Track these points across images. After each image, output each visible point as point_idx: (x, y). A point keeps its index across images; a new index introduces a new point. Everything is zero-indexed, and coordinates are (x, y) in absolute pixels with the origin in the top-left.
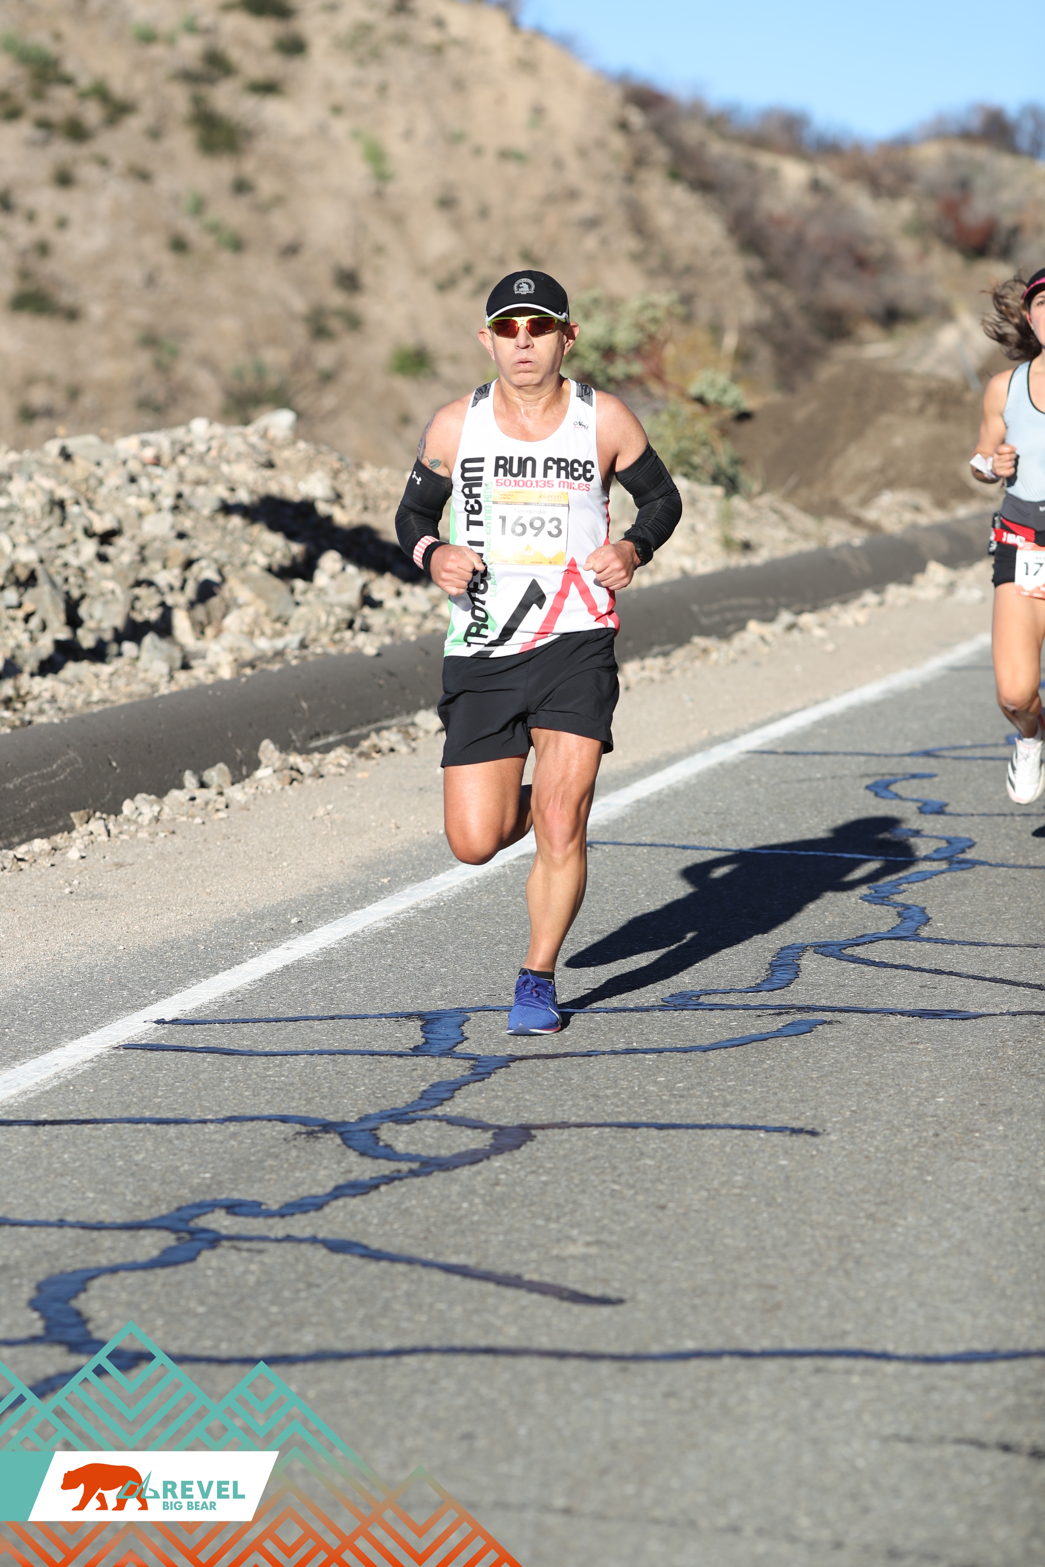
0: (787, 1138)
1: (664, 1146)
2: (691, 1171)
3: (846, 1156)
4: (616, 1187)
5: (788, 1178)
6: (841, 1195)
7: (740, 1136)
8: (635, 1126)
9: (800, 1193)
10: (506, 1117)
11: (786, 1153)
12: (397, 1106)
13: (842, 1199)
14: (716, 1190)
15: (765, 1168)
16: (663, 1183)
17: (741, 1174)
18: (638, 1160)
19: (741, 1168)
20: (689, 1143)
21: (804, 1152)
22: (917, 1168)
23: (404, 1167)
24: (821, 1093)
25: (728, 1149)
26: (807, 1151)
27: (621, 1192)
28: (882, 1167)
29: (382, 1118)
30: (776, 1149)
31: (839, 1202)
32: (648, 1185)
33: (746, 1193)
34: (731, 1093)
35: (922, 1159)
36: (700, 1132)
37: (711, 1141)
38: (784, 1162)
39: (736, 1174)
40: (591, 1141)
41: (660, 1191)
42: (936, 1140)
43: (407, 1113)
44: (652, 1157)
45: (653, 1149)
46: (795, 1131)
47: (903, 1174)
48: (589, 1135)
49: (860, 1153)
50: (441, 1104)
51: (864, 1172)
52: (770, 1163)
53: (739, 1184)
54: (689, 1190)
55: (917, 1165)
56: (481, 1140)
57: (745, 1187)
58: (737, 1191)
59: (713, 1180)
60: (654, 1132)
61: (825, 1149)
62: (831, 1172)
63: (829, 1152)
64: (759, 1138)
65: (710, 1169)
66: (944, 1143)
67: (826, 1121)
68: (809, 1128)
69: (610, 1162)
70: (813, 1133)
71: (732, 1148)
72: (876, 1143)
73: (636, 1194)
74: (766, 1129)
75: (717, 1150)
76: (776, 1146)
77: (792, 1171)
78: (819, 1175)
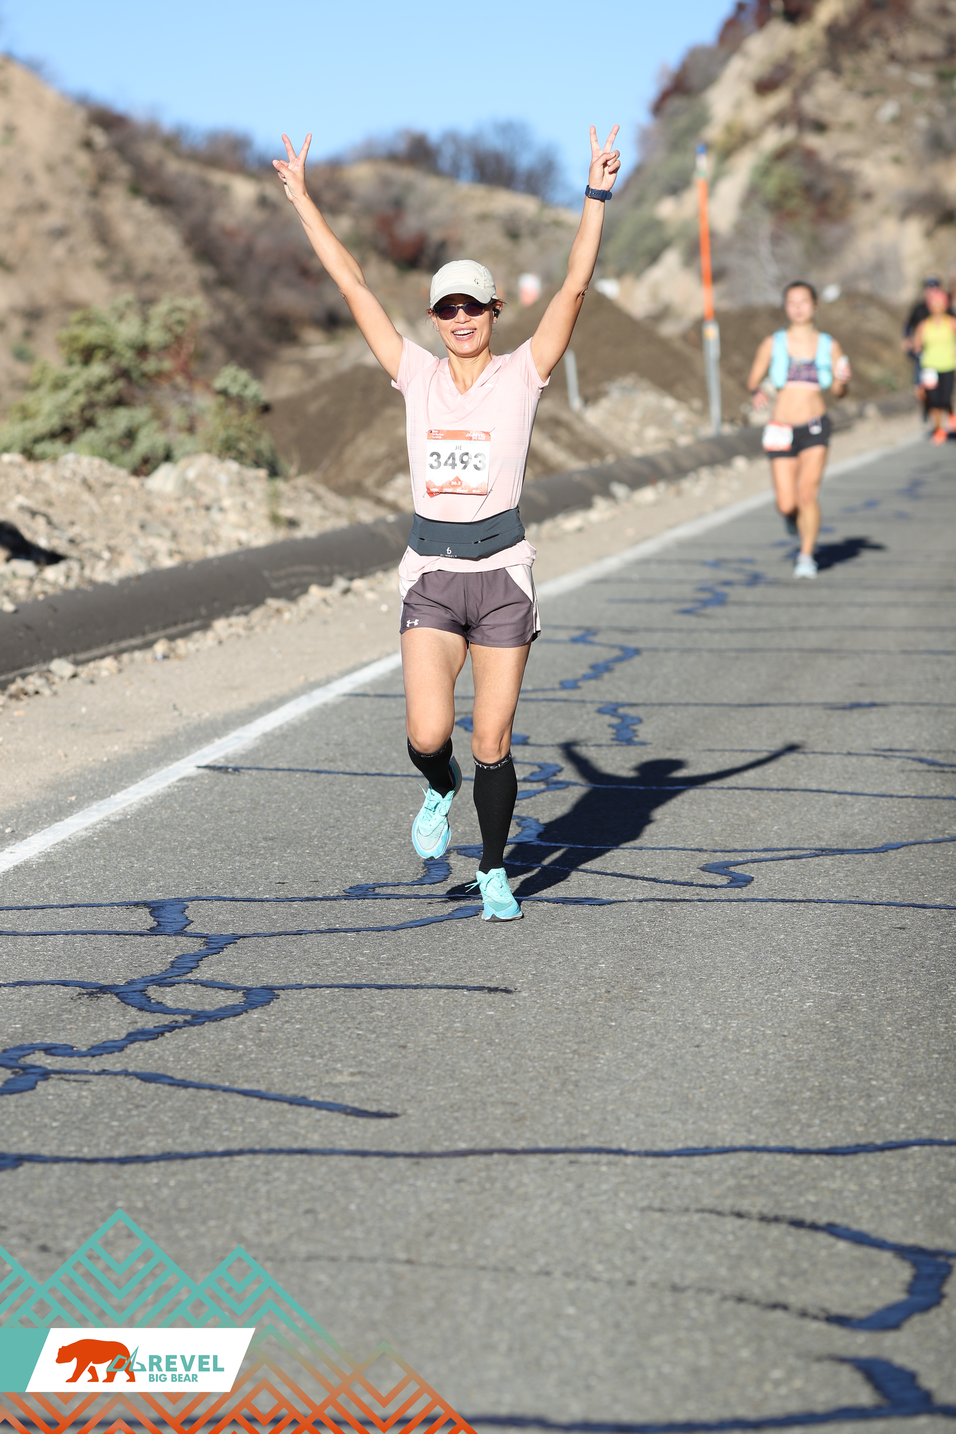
0: (487, 995)
1: (388, 1001)
2: (417, 1019)
3: (540, 1008)
4: (360, 1032)
5: (498, 1024)
6: (547, 1037)
7: (448, 993)
8: (359, 987)
9: (512, 1035)
10: (250, 981)
11: (490, 1006)
12: (154, 973)
13: (547, 1039)
14: (442, 1033)
15: (478, 1017)
16: (398, 1029)
17: (460, 1022)
18: (371, 1012)
19: (457, 1018)
20: (407, 999)
21: (504, 1005)
22: (601, 1016)
23: (180, 1018)
24: (503, 960)
25: (441, 1003)
26: (507, 1004)
27: (366, 1037)
28: (572, 1016)
29: (145, 982)
30: (481, 1003)
31: (547, 1042)
32: (386, 1030)
33: (467, 1035)
34: (429, 962)
35: (602, 1010)
36: (414, 991)
37: (426, 998)
38: (491, 1013)
39: (455, 1022)
40: (326, 998)
41: (397, 1034)
42: (609, 996)
43: (165, 978)
44: (382, 1010)
45: (380, 1003)
46: (491, 990)
47: (591, 1021)
48: (323, 993)
49: (551, 1006)
50: (191, 972)
51: (559, 1020)
52: (480, 1013)
53: (460, 1029)
54: (421, 1034)
55: (600, 1014)
56: (236, 998)
57: (466, 1031)
58: (460, 1034)
59: (438, 1026)
60: (377, 991)
61: (521, 1003)
62: (532, 1020)
63: (525, 1005)
64: (464, 995)
65: (433, 1019)
66: (617, 998)
67: (515, 982)
68: (502, 987)
69: (348, 1014)
70: (507, 991)
71: (444, 1002)
72: (561, 998)
73: (378, 1037)
74: (469, 989)
75: (432, 1004)
76: (480, 1001)
77: (499, 1019)
78: (524, 1022)
